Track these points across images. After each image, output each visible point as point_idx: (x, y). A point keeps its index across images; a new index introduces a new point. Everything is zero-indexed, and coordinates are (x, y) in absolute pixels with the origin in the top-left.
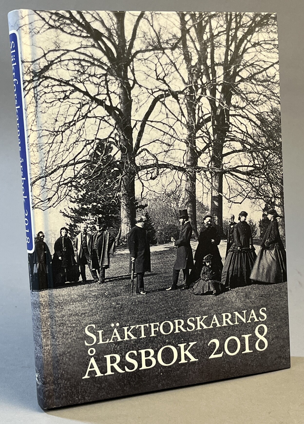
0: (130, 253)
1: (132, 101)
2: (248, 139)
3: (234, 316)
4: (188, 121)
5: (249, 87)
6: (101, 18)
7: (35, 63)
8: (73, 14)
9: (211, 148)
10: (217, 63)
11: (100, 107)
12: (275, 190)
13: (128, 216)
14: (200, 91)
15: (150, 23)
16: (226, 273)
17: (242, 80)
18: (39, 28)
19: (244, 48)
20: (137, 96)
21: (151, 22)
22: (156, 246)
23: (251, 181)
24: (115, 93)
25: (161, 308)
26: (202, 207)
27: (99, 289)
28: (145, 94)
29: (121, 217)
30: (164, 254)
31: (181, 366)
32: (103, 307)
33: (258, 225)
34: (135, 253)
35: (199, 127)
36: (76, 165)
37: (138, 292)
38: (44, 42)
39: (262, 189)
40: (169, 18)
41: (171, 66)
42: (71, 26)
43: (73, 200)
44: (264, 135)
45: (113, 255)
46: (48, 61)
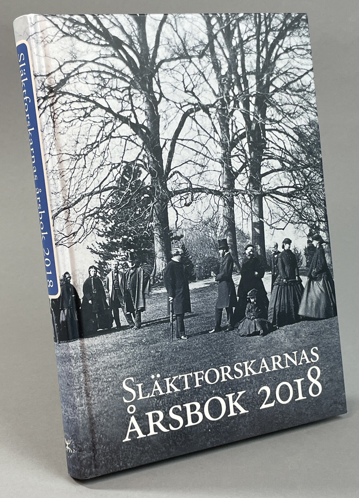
0: (168, 292)
1: (159, 117)
2: (287, 156)
3: (284, 359)
4: (221, 138)
5: (284, 97)
6: (120, 23)
7: (50, 76)
8: (89, 19)
9: (248, 168)
10: (249, 71)
11: (125, 125)
12: (319, 213)
13: (163, 249)
14: (232, 103)
15: (174, 29)
16: (273, 310)
17: (277, 90)
18: (53, 36)
19: (276, 54)
20: (165, 112)
21: (175, 27)
22: (195, 282)
23: (292, 204)
24: (141, 109)
25: (205, 354)
26: (242, 235)
27: (135, 335)
28: (173, 109)
29: (155, 251)
30: (205, 292)
31: (231, 420)
32: (141, 357)
33: (303, 253)
34: (172, 292)
35: (234, 144)
36: (102, 193)
37: (179, 337)
38: (58, 53)
39: (304, 212)
40: (194, 22)
41: (199, 76)
42: (87, 33)
43: (101, 233)
44: (303, 151)
45: (148, 295)
46: (64, 74)
